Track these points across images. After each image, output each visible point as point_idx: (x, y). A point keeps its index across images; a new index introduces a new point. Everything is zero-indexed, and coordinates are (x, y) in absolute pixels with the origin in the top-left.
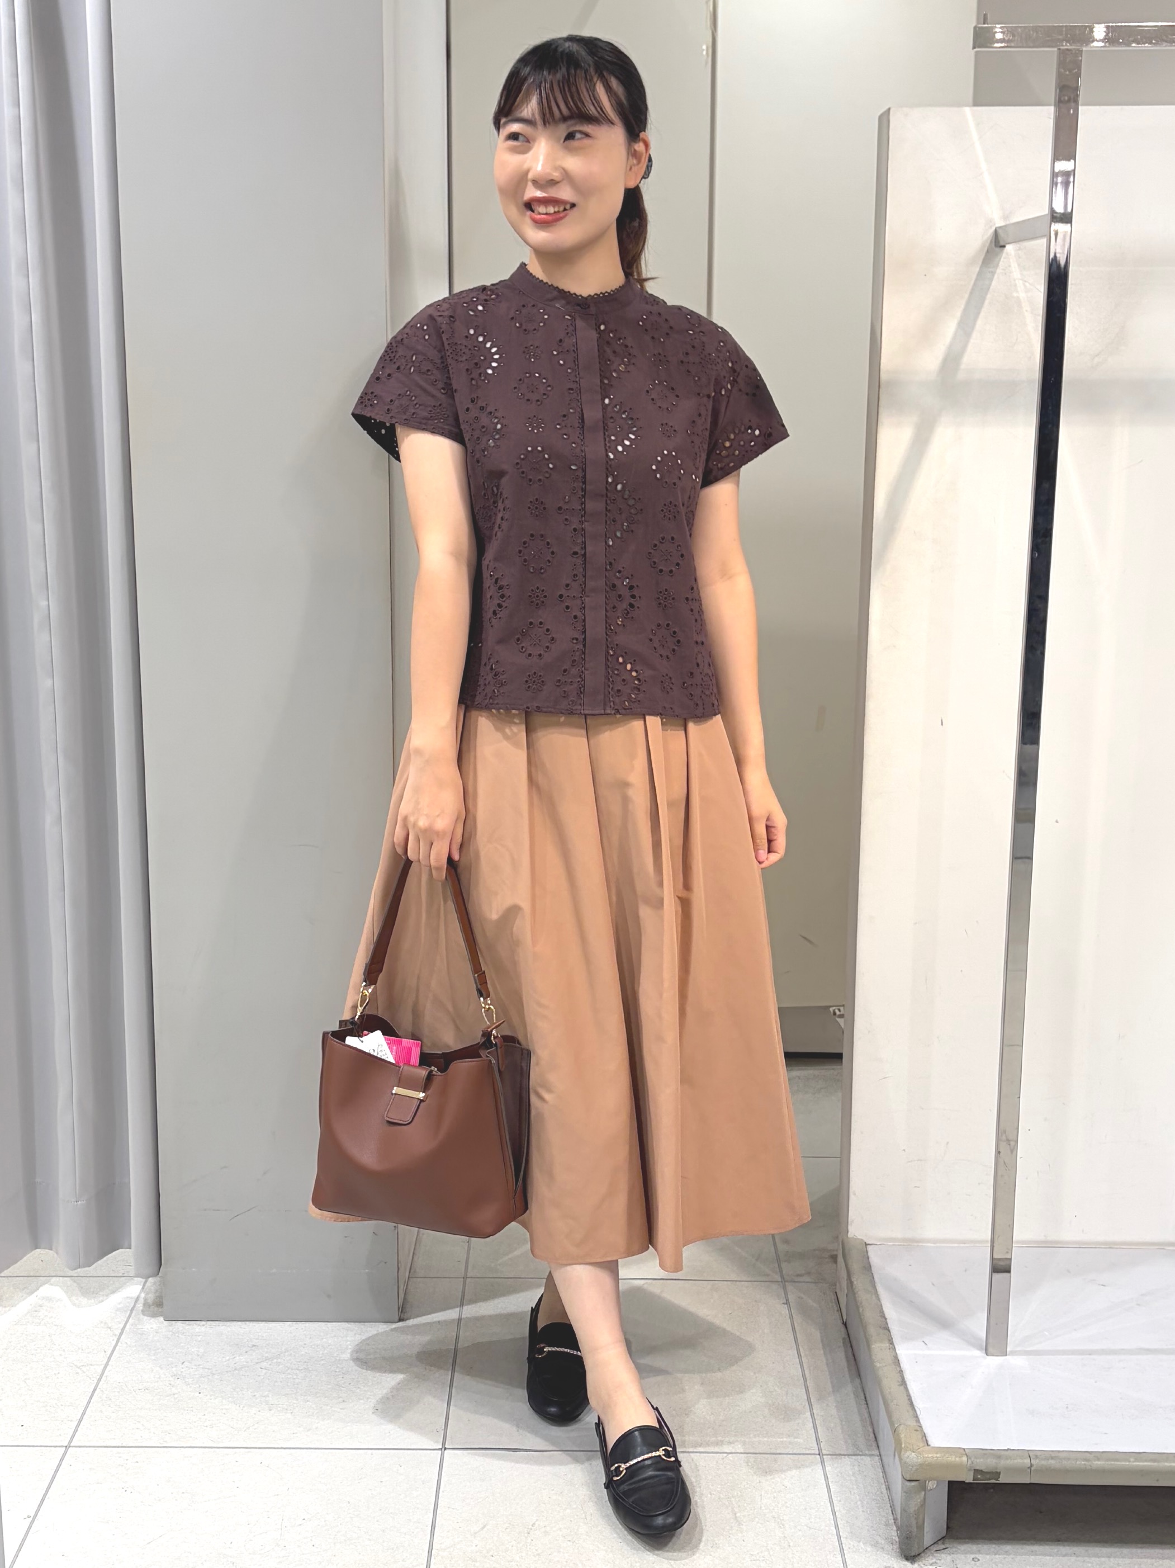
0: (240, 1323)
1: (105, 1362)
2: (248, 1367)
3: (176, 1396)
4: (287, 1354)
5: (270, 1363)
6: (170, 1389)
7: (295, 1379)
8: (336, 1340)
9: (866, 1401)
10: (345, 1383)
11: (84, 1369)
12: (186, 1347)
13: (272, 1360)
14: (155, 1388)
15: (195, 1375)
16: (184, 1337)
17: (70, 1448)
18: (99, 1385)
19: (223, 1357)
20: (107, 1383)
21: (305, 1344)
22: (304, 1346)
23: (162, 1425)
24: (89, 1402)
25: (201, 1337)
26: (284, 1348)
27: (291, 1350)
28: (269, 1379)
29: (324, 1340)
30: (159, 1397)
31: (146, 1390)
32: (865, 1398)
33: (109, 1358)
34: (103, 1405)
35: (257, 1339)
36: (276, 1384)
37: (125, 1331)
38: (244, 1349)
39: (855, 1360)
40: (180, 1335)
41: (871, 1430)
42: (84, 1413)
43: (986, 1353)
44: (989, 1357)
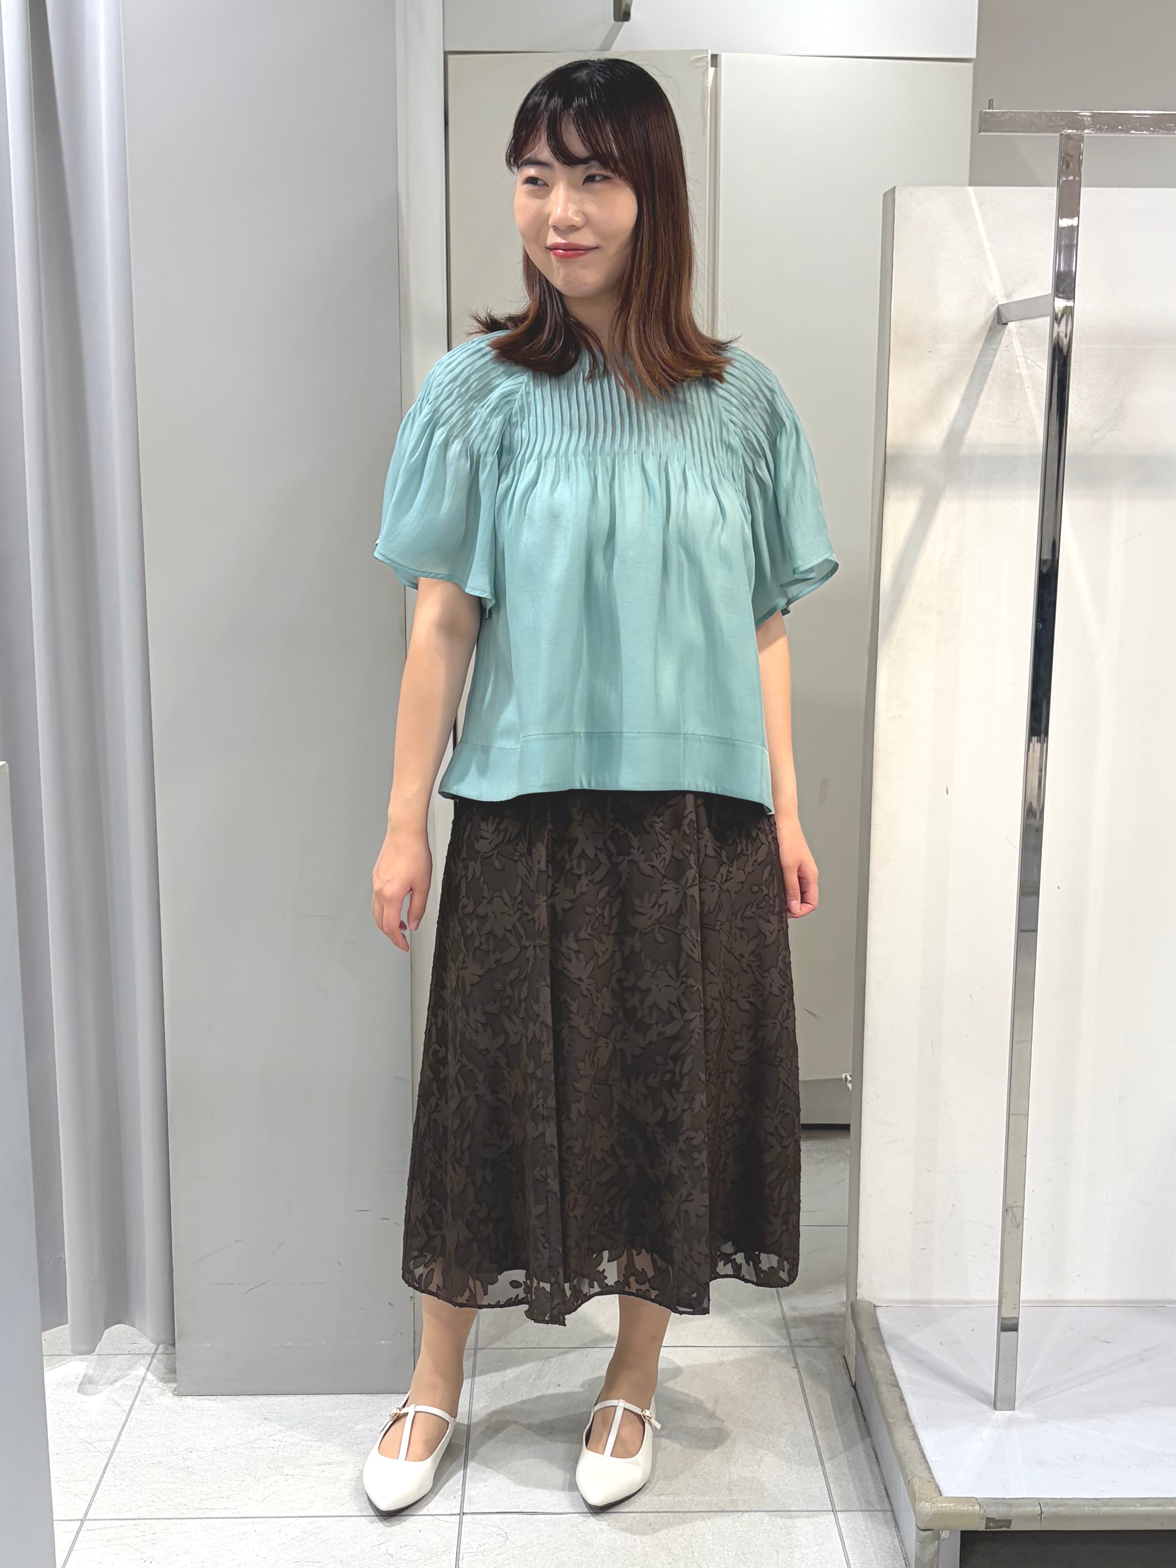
1: (116, 1437)
2: (261, 1439)
4: (300, 1426)
11: (96, 1445)
16: (194, 1411)
17: (85, 1521)
18: (111, 1460)
20: (119, 1458)
21: (318, 1416)
24: (102, 1476)
25: (212, 1411)
27: (304, 1422)
31: (160, 1464)
32: (876, 1457)
33: (120, 1434)
34: (117, 1479)
35: (268, 1413)
36: (290, 1455)
37: (134, 1407)
39: (865, 1422)
40: (190, 1410)
41: (882, 1487)
42: (97, 1487)
43: (995, 1409)
44: (997, 1412)
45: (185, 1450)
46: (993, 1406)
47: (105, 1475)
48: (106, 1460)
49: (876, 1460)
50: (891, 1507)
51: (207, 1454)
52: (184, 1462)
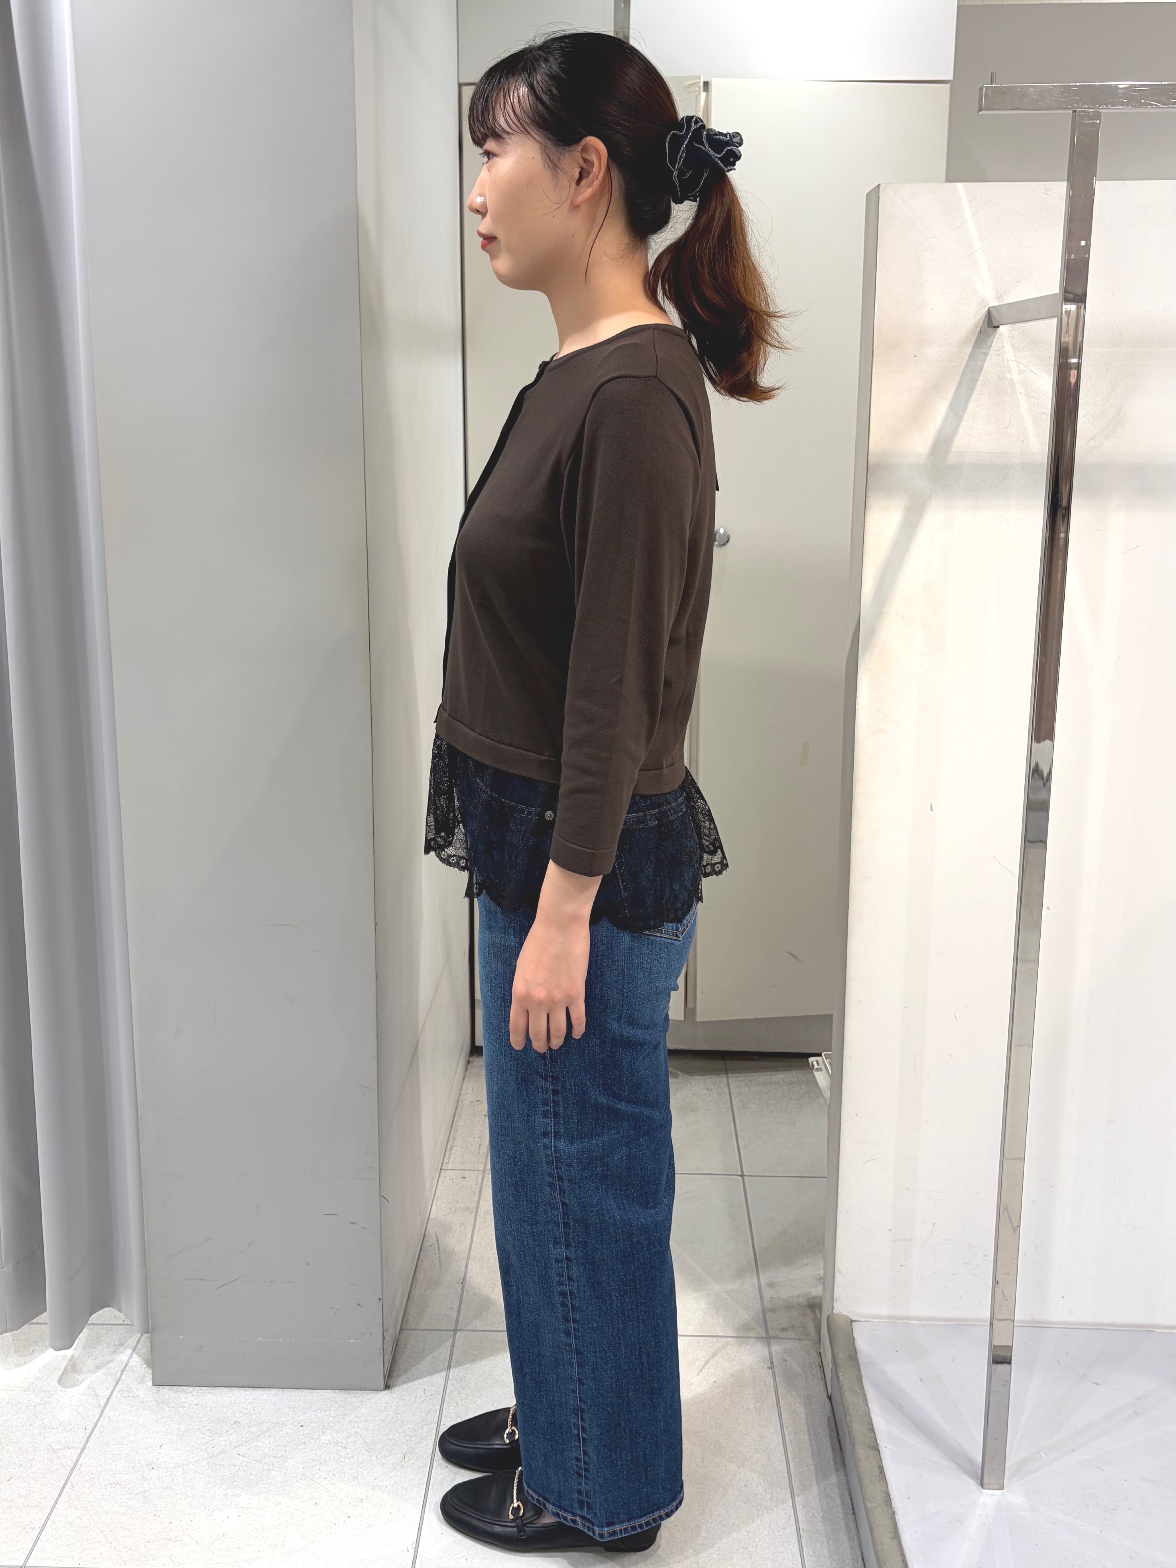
0: (227, 1390)
1: (82, 1445)
2: (226, 1453)
3: (147, 1494)
4: (267, 1434)
5: (248, 1446)
8: (319, 1415)
10: (320, 1477)
11: (61, 1454)
12: (168, 1424)
13: (252, 1443)
14: (128, 1482)
16: (168, 1409)
18: (71, 1477)
19: (203, 1438)
20: (80, 1474)
21: (287, 1420)
22: (287, 1423)
24: (56, 1503)
25: (185, 1409)
26: (266, 1425)
27: (272, 1429)
28: (244, 1471)
29: (307, 1415)
30: (128, 1495)
31: (118, 1485)
33: (89, 1437)
34: (69, 1507)
35: (240, 1413)
36: (250, 1478)
37: (110, 1401)
38: (226, 1427)
42: (47, 1519)
43: (982, 1485)
44: (985, 1491)
45: (147, 1465)
46: (978, 1482)
47: (59, 1501)
48: (66, 1477)
51: (168, 1471)
52: (142, 1484)
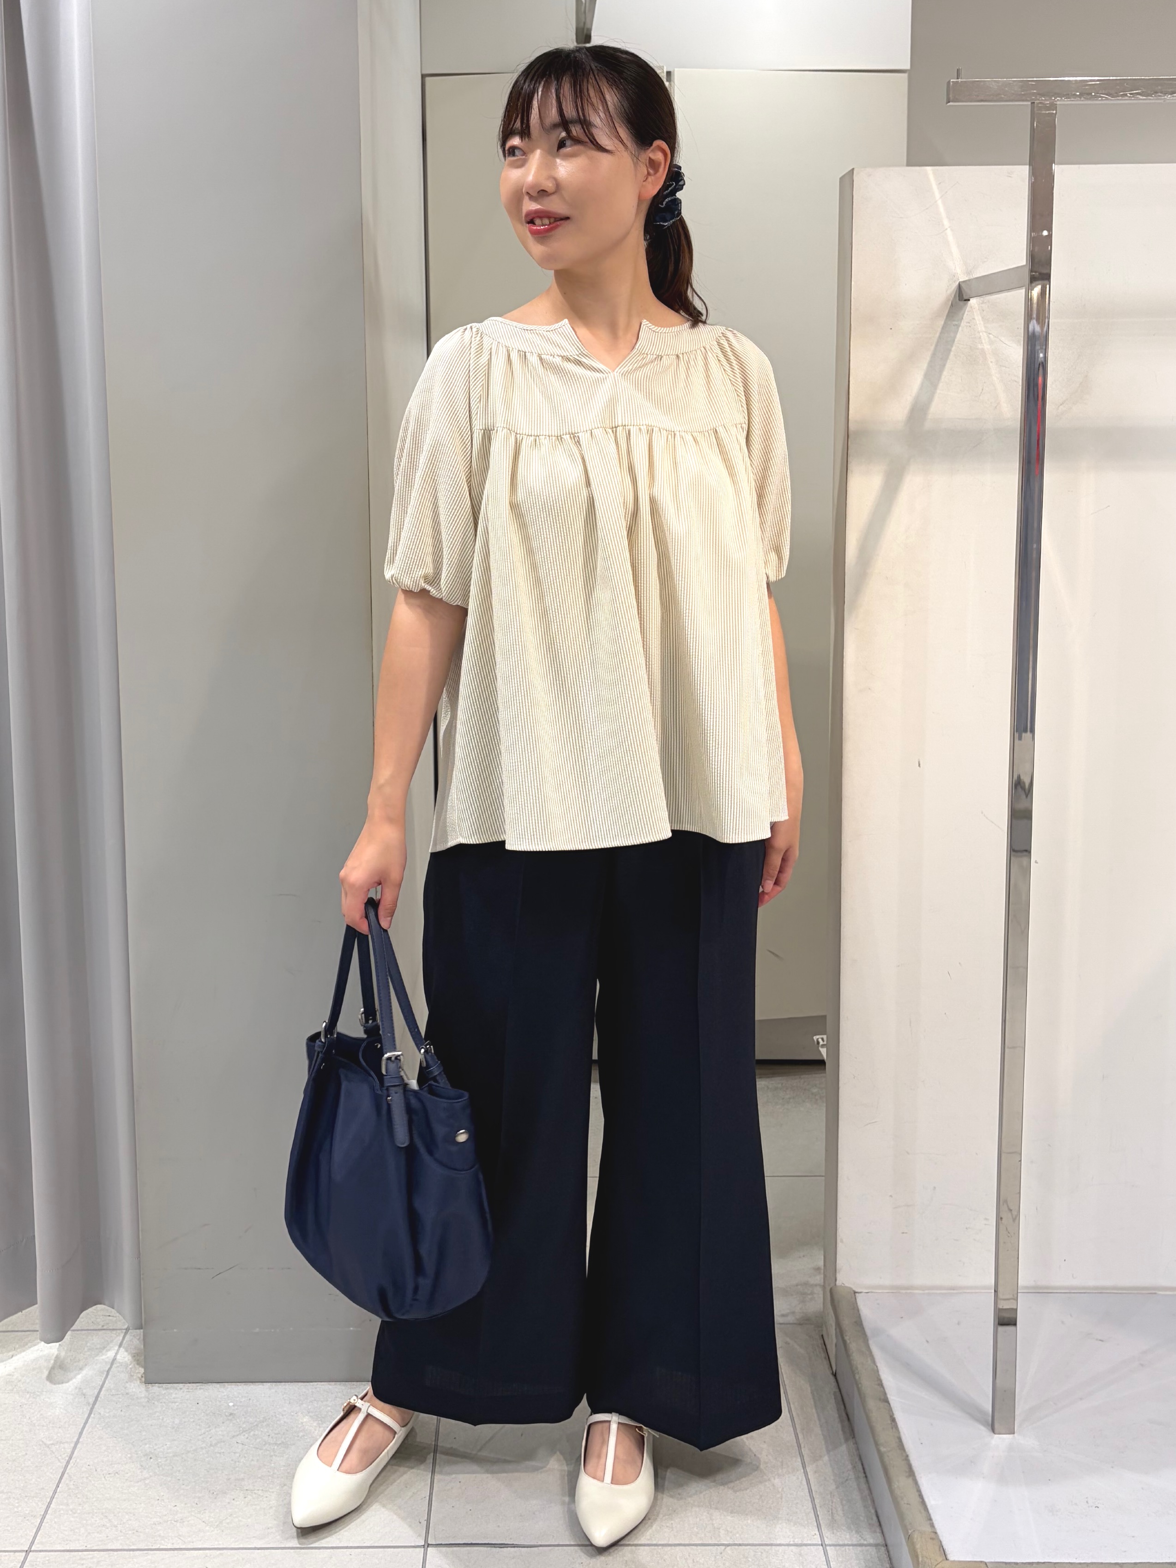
0: (218, 1385)
1: (75, 1440)
2: (224, 1442)
4: (265, 1424)
5: (247, 1435)
6: (141, 1472)
7: (272, 1456)
9: (865, 1473)
11: (53, 1448)
13: (250, 1432)
14: (126, 1471)
15: (167, 1453)
16: (160, 1404)
17: (31, 1553)
18: (68, 1469)
19: (199, 1430)
20: (77, 1466)
21: (285, 1411)
22: (284, 1413)
23: (130, 1520)
24: (55, 1492)
25: (177, 1404)
26: (263, 1416)
27: (269, 1419)
28: (245, 1457)
29: (304, 1405)
30: (129, 1483)
31: (117, 1474)
32: (864, 1469)
33: (81, 1433)
34: (70, 1496)
35: (234, 1405)
36: (253, 1463)
37: (99, 1399)
38: (221, 1419)
39: (849, 1419)
40: (156, 1403)
41: (873, 1511)
42: (48, 1507)
43: (993, 1430)
44: (996, 1436)
45: (144, 1456)
46: (990, 1428)
47: (59, 1489)
48: (63, 1469)
49: (864, 1475)
50: (885, 1540)
